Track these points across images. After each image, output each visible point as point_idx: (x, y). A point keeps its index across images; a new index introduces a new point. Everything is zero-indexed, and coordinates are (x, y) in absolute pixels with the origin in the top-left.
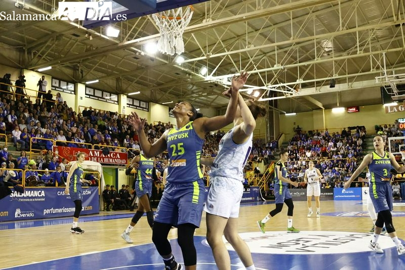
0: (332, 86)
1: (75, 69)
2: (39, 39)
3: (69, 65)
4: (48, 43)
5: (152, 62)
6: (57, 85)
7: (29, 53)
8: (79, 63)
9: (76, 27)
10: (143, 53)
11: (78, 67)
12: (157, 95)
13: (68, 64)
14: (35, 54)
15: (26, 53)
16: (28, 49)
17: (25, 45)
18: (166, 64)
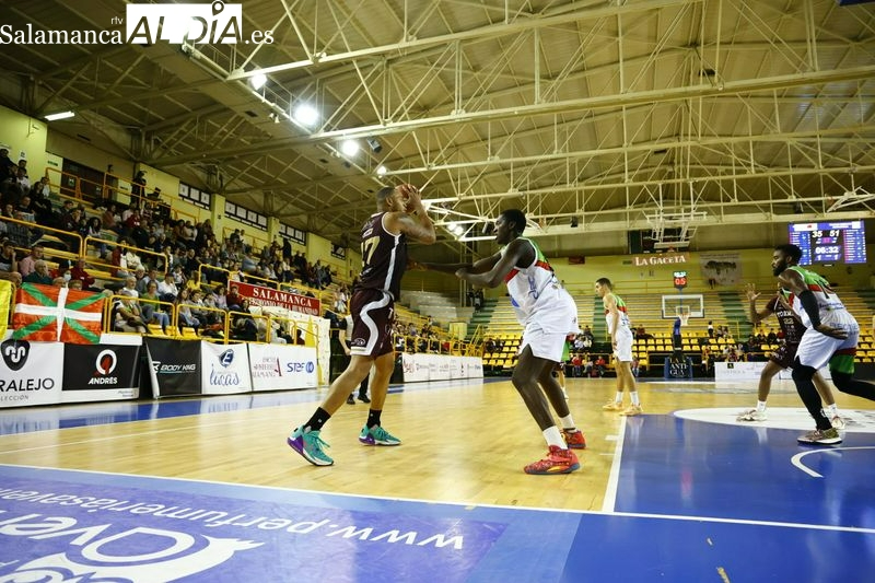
0: (574, 225)
1: (210, 172)
2: (168, 118)
3: (202, 165)
4: (183, 128)
5: (347, 169)
6: (186, 194)
7: (148, 139)
8: (217, 163)
9: (259, 100)
10: (338, 155)
11: (216, 170)
12: (317, 224)
13: (198, 163)
14: (157, 142)
15: (143, 139)
16: (147, 133)
17: (142, 126)
18: (363, 174)
